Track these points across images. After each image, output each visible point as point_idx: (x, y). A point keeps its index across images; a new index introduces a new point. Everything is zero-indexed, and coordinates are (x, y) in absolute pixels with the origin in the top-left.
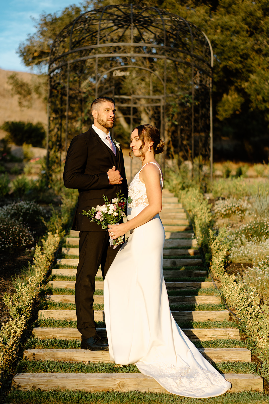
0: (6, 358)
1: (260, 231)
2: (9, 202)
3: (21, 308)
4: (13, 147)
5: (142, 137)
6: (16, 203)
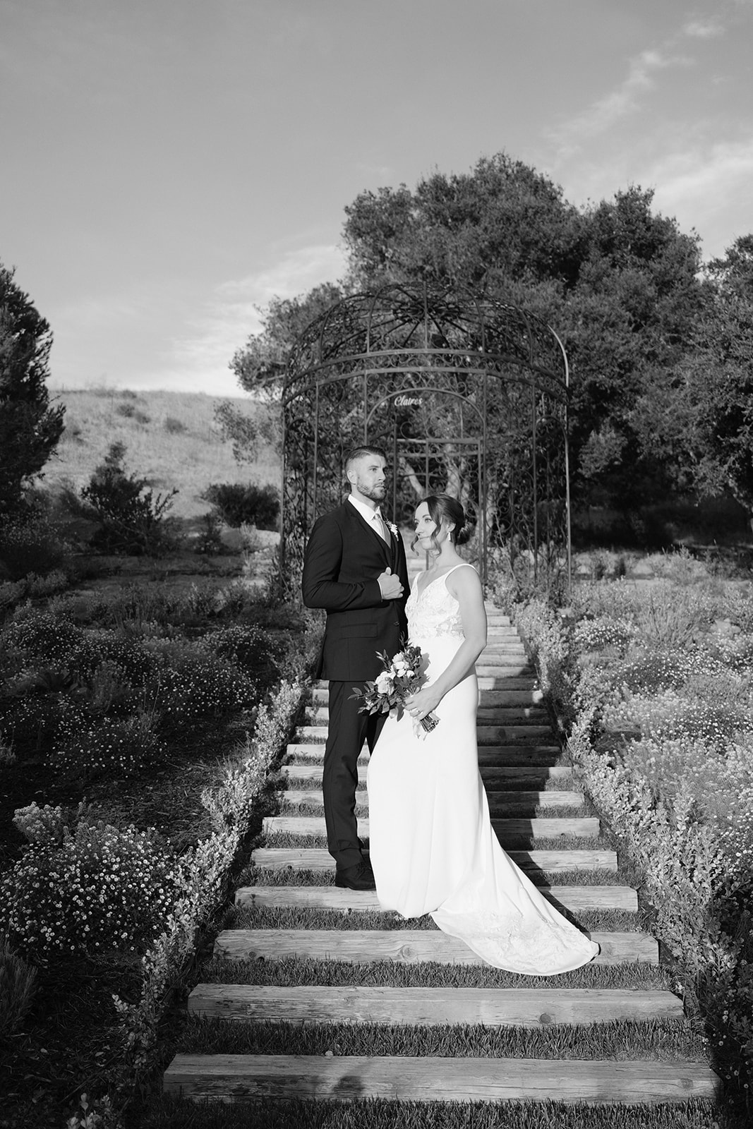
1: (656, 675)
2: (215, 627)
3: (232, 815)
5: (435, 516)
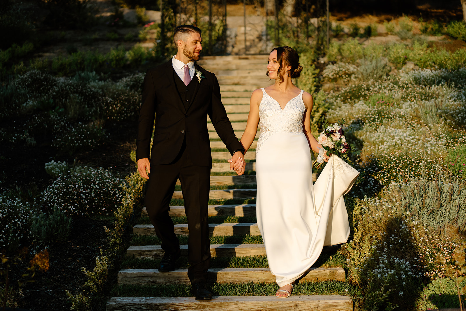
0: (136, 196)
1: (358, 94)
4: (126, 10)
6: (134, 75)
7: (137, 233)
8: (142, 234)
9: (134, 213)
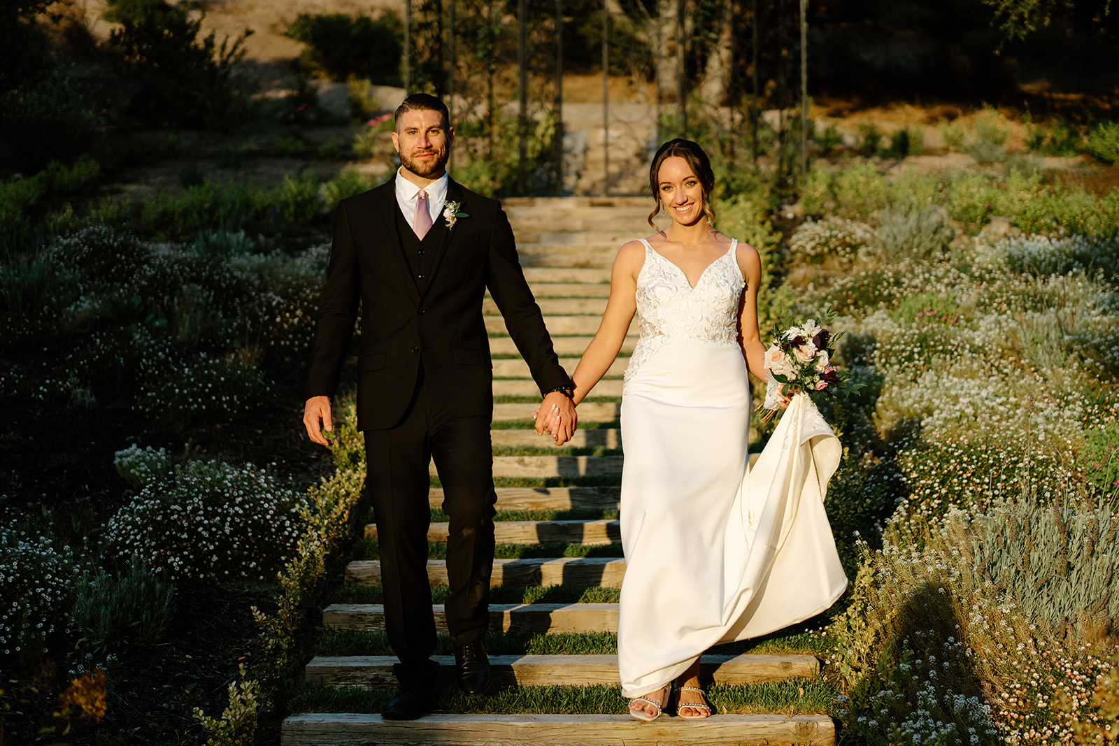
0: (332, 534)
1: (874, 293)
2: (321, 237)
3: (357, 452)
4: (324, 85)
7: (332, 625)
8: (345, 628)
9: (327, 576)
